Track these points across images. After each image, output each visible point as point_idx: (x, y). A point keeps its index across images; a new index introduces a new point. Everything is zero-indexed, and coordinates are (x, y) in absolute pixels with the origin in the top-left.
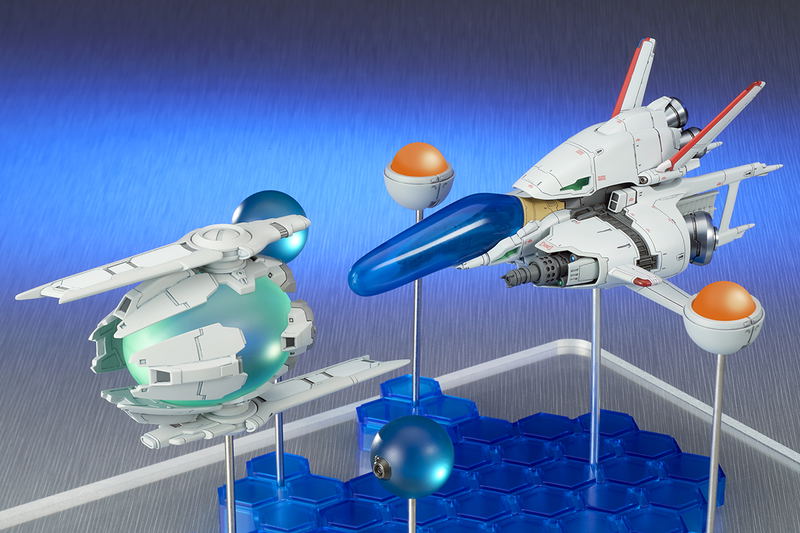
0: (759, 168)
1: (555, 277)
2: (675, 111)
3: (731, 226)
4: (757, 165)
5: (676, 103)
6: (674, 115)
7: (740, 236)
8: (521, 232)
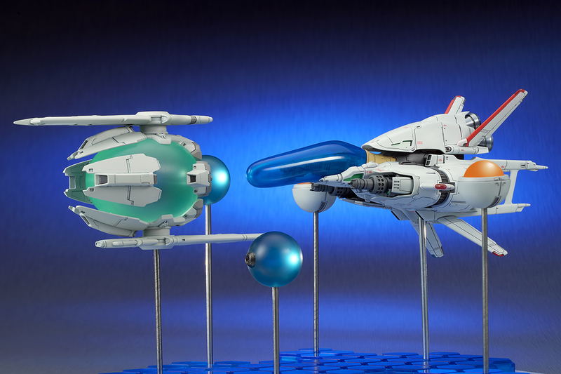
0: (531, 165)
1: (383, 191)
2: (473, 120)
3: (514, 202)
4: (530, 162)
5: (473, 116)
6: (472, 122)
7: (520, 210)
8: (364, 166)
